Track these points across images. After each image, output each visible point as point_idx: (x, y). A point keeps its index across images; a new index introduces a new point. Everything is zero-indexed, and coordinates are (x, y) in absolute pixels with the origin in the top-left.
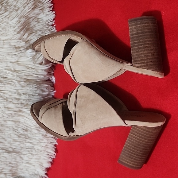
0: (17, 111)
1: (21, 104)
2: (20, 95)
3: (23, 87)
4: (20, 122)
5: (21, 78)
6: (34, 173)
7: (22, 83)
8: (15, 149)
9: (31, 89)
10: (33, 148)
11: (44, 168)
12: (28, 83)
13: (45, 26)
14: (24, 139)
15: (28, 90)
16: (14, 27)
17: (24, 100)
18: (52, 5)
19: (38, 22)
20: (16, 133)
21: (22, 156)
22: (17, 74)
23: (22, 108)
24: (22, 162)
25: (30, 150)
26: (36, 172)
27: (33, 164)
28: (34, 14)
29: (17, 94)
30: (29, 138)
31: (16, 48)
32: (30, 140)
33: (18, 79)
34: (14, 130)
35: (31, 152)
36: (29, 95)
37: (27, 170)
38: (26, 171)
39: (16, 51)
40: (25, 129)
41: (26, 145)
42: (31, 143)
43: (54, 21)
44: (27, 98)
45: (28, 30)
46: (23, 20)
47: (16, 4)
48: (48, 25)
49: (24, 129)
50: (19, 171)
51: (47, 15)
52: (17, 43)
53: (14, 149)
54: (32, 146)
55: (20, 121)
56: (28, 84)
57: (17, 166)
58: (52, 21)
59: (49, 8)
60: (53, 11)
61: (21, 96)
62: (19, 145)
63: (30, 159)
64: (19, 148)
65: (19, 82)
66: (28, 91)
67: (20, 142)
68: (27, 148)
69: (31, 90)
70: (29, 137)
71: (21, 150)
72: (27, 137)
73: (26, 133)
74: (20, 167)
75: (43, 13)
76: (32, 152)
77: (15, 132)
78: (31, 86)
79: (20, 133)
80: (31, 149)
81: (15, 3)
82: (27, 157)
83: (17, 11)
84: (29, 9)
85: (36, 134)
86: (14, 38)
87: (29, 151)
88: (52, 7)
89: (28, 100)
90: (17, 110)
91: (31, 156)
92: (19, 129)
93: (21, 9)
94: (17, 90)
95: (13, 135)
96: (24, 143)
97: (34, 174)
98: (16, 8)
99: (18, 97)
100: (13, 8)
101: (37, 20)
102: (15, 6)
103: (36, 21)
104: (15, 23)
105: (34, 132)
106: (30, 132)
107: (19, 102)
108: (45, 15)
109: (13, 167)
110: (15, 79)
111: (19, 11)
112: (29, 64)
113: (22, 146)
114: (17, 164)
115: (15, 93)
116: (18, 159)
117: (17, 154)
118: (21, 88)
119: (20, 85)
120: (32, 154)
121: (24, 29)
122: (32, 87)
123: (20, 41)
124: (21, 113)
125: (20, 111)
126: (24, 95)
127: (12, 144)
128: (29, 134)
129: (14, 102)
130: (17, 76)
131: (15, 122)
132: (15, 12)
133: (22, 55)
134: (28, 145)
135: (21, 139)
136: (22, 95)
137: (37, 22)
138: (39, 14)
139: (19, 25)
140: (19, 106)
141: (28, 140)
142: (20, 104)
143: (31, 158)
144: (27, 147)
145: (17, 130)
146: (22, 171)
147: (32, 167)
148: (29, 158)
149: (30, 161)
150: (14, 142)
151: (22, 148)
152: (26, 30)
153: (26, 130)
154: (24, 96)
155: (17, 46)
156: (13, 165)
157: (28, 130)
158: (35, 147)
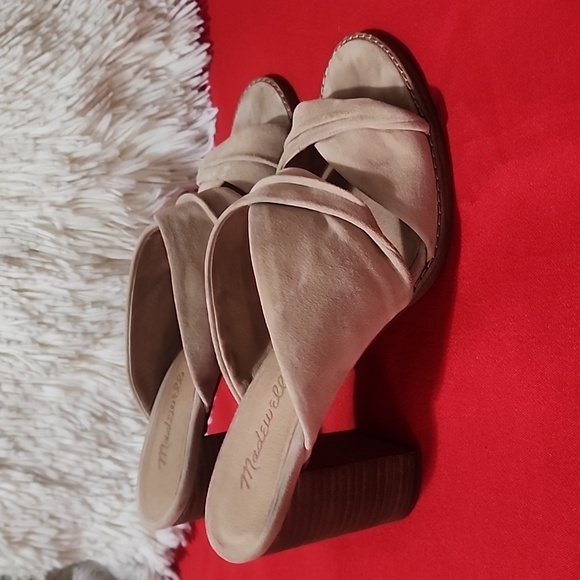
0: (70, 356)
1: (85, 334)
2: (82, 305)
3: (89, 281)
4: (83, 391)
5: (84, 254)
6: (134, 559)
7: (87, 270)
8: (65, 473)
9: (117, 289)
10: (123, 478)
11: (161, 550)
12: (107, 270)
13: (175, 91)
14: (94, 446)
15: (106, 291)
16: (68, 98)
17: (93, 323)
18: (201, 22)
19: (154, 79)
20: (70, 426)
21: (90, 500)
22: (72, 241)
23: (87, 347)
24: (93, 520)
25: (112, 482)
26: (139, 558)
27: (126, 530)
28: (138, 54)
29: (70, 304)
30: (111, 444)
31: (73, 161)
32: (114, 450)
33: (73, 256)
34: (64, 414)
35: (117, 491)
36: (110, 308)
37: (108, 545)
38: (108, 551)
39: (73, 172)
40: (99, 414)
41: (100, 465)
42: (117, 462)
43: (206, 75)
44: (103, 318)
45: (114, 104)
46: (98, 74)
47: (82, 26)
48: (185, 87)
49: (94, 415)
50: (84, 545)
51: (182, 56)
52: (76, 145)
53: (62, 475)
54: (121, 473)
55: (85, 387)
56: (106, 275)
57: (76, 528)
58: (201, 74)
59: (187, 35)
60: (201, 41)
61: (84, 310)
62: (78, 462)
63: (114, 513)
64: (79, 472)
65: (76, 266)
66: (109, 296)
67: (81, 454)
68: (103, 477)
69: (118, 293)
70: (111, 442)
71: (86, 480)
72: (105, 442)
73: (100, 427)
74: (85, 534)
75: (171, 51)
76: (121, 492)
77: (65, 422)
78: (116, 279)
79: (81, 425)
80: (116, 479)
81: (76, 25)
82: (105, 504)
83: (80, 47)
84: (118, 40)
85: (133, 433)
86: (67, 131)
87: (109, 487)
88: (202, 29)
89: (107, 324)
90: (71, 353)
91: (117, 504)
92: (81, 414)
93: (92, 41)
94: (71, 291)
95: (60, 431)
96: (95, 459)
97: (133, 563)
98: (81, 40)
99: (74, 311)
100: (71, 39)
101: (148, 73)
102: (77, 34)
103: (145, 78)
104: (73, 86)
105: (128, 427)
106: (116, 424)
107: (79, 329)
108: (176, 56)
109: (61, 531)
110: (65, 257)
111: (87, 49)
112: (112, 213)
113: (90, 466)
114: (75, 523)
115: (65, 299)
116: (78, 508)
117: (73, 493)
118: (82, 285)
119: (78, 277)
120: (119, 497)
121: (103, 102)
122: (120, 283)
123: (85, 141)
124: (84, 365)
125: (81, 357)
126: (93, 307)
127: (56, 458)
128: (111, 430)
129: (62, 328)
130: (70, 246)
131: (67, 389)
132: (74, 50)
133: (91, 185)
134: (109, 466)
135: (84, 444)
136: (89, 306)
137: (148, 81)
138: (154, 55)
139: (83, 90)
140: (79, 340)
141: (106, 452)
142: (79, 335)
143: (119, 511)
144: (106, 474)
145: (74, 416)
146: (96, 547)
147: (124, 540)
148: (112, 509)
149: (115, 517)
150: (61, 453)
151: (88, 473)
152: (108, 105)
153: (102, 419)
154: (94, 310)
155: (75, 155)
156: (62, 526)
157: (109, 419)
158: (130, 476)
